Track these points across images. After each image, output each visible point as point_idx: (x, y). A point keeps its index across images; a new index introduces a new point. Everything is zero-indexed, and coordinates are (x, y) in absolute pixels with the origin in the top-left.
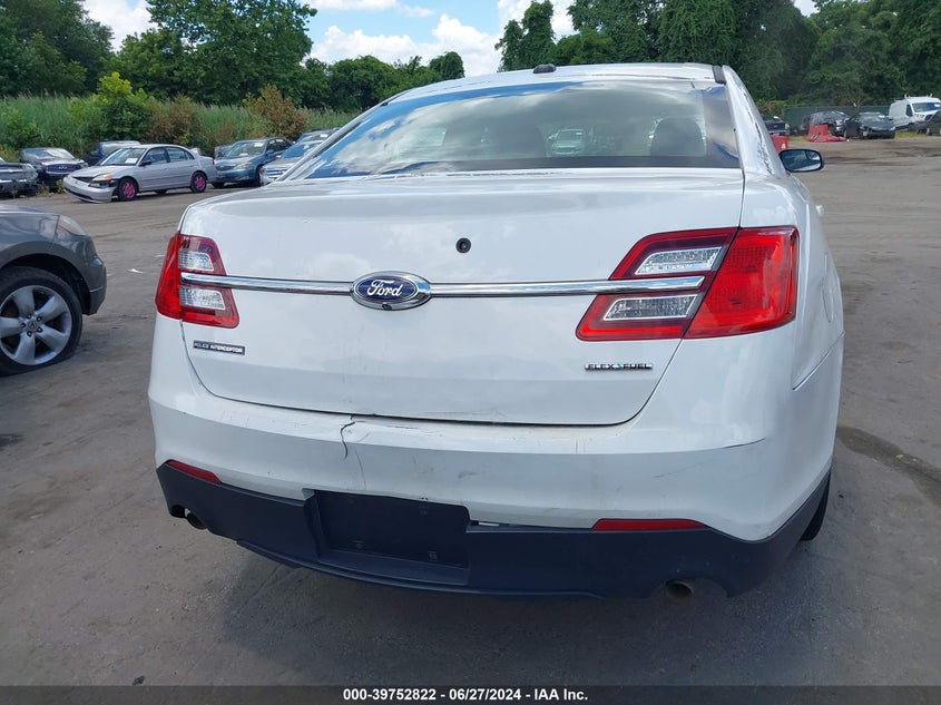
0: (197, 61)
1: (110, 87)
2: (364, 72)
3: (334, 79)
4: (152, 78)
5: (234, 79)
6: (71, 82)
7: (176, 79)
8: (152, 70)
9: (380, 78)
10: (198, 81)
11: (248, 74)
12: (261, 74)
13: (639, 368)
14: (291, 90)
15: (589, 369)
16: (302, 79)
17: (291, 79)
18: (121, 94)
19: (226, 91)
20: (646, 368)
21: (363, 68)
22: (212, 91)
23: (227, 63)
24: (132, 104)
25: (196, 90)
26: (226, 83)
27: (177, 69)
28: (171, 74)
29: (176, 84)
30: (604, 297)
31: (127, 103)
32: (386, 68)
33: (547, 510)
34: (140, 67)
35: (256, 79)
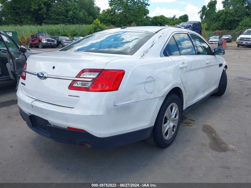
0: (118, 16)
1: (95, 22)
2: (160, 19)
3: (152, 21)
4: (107, 20)
5: (127, 21)
6: (89, 21)
7: (113, 21)
8: (108, 18)
9: (165, 21)
10: (118, 21)
11: (130, 19)
12: (133, 19)
13: (77, 96)
14: (140, 24)
15: (69, 95)
16: (144, 21)
17: (141, 21)
18: (98, 24)
19: (124, 24)
20: (78, 97)
21: (160, 18)
22: (121, 24)
23: (126, 16)
24: (100, 27)
25: (117, 23)
26: (125, 22)
27: (113, 18)
28: (112, 19)
29: (113, 22)
30: (74, 81)
31: (99, 26)
32: (166, 18)
33: (59, 123)
34: (105, 17)
35: (132, 21)
